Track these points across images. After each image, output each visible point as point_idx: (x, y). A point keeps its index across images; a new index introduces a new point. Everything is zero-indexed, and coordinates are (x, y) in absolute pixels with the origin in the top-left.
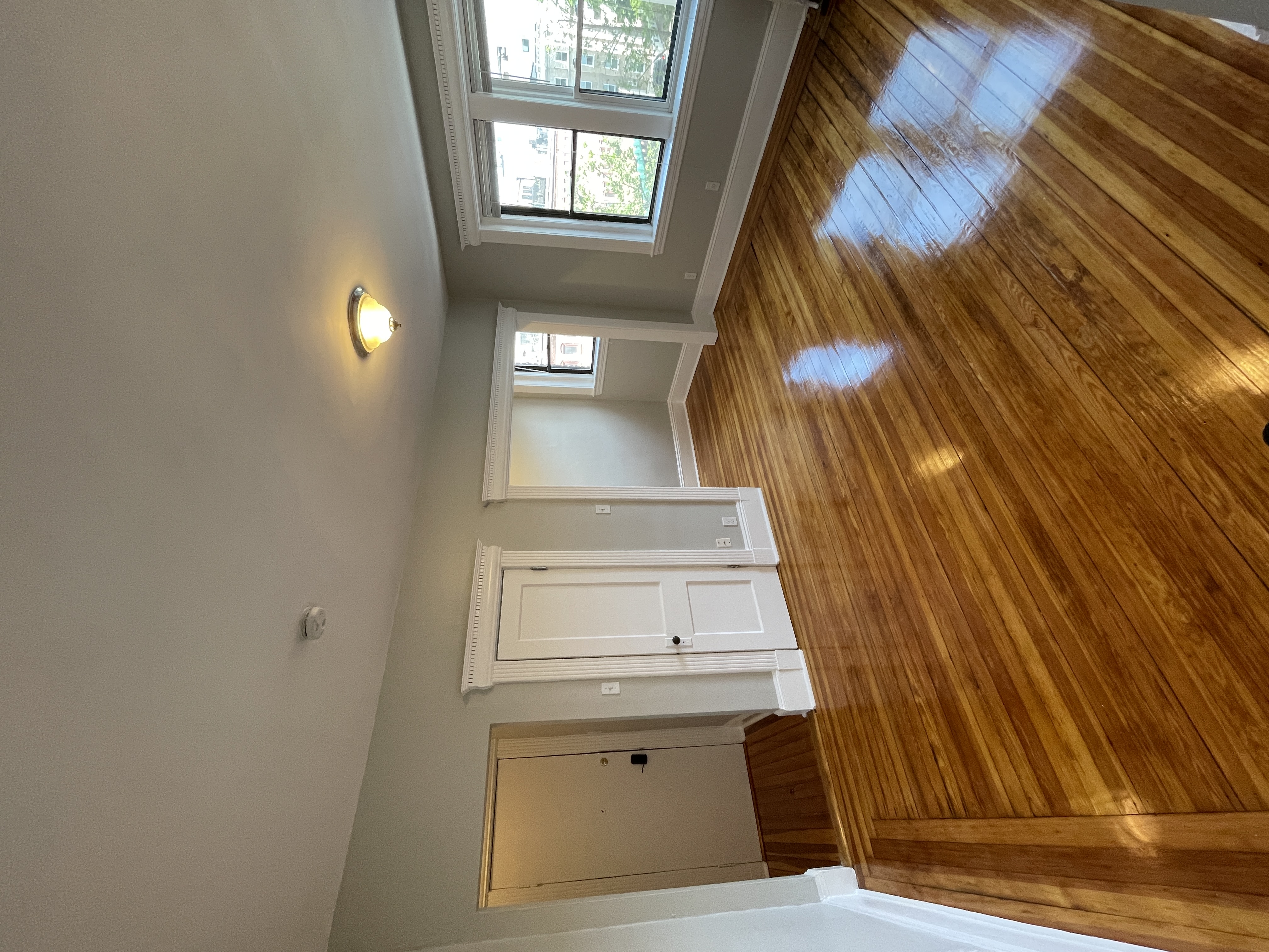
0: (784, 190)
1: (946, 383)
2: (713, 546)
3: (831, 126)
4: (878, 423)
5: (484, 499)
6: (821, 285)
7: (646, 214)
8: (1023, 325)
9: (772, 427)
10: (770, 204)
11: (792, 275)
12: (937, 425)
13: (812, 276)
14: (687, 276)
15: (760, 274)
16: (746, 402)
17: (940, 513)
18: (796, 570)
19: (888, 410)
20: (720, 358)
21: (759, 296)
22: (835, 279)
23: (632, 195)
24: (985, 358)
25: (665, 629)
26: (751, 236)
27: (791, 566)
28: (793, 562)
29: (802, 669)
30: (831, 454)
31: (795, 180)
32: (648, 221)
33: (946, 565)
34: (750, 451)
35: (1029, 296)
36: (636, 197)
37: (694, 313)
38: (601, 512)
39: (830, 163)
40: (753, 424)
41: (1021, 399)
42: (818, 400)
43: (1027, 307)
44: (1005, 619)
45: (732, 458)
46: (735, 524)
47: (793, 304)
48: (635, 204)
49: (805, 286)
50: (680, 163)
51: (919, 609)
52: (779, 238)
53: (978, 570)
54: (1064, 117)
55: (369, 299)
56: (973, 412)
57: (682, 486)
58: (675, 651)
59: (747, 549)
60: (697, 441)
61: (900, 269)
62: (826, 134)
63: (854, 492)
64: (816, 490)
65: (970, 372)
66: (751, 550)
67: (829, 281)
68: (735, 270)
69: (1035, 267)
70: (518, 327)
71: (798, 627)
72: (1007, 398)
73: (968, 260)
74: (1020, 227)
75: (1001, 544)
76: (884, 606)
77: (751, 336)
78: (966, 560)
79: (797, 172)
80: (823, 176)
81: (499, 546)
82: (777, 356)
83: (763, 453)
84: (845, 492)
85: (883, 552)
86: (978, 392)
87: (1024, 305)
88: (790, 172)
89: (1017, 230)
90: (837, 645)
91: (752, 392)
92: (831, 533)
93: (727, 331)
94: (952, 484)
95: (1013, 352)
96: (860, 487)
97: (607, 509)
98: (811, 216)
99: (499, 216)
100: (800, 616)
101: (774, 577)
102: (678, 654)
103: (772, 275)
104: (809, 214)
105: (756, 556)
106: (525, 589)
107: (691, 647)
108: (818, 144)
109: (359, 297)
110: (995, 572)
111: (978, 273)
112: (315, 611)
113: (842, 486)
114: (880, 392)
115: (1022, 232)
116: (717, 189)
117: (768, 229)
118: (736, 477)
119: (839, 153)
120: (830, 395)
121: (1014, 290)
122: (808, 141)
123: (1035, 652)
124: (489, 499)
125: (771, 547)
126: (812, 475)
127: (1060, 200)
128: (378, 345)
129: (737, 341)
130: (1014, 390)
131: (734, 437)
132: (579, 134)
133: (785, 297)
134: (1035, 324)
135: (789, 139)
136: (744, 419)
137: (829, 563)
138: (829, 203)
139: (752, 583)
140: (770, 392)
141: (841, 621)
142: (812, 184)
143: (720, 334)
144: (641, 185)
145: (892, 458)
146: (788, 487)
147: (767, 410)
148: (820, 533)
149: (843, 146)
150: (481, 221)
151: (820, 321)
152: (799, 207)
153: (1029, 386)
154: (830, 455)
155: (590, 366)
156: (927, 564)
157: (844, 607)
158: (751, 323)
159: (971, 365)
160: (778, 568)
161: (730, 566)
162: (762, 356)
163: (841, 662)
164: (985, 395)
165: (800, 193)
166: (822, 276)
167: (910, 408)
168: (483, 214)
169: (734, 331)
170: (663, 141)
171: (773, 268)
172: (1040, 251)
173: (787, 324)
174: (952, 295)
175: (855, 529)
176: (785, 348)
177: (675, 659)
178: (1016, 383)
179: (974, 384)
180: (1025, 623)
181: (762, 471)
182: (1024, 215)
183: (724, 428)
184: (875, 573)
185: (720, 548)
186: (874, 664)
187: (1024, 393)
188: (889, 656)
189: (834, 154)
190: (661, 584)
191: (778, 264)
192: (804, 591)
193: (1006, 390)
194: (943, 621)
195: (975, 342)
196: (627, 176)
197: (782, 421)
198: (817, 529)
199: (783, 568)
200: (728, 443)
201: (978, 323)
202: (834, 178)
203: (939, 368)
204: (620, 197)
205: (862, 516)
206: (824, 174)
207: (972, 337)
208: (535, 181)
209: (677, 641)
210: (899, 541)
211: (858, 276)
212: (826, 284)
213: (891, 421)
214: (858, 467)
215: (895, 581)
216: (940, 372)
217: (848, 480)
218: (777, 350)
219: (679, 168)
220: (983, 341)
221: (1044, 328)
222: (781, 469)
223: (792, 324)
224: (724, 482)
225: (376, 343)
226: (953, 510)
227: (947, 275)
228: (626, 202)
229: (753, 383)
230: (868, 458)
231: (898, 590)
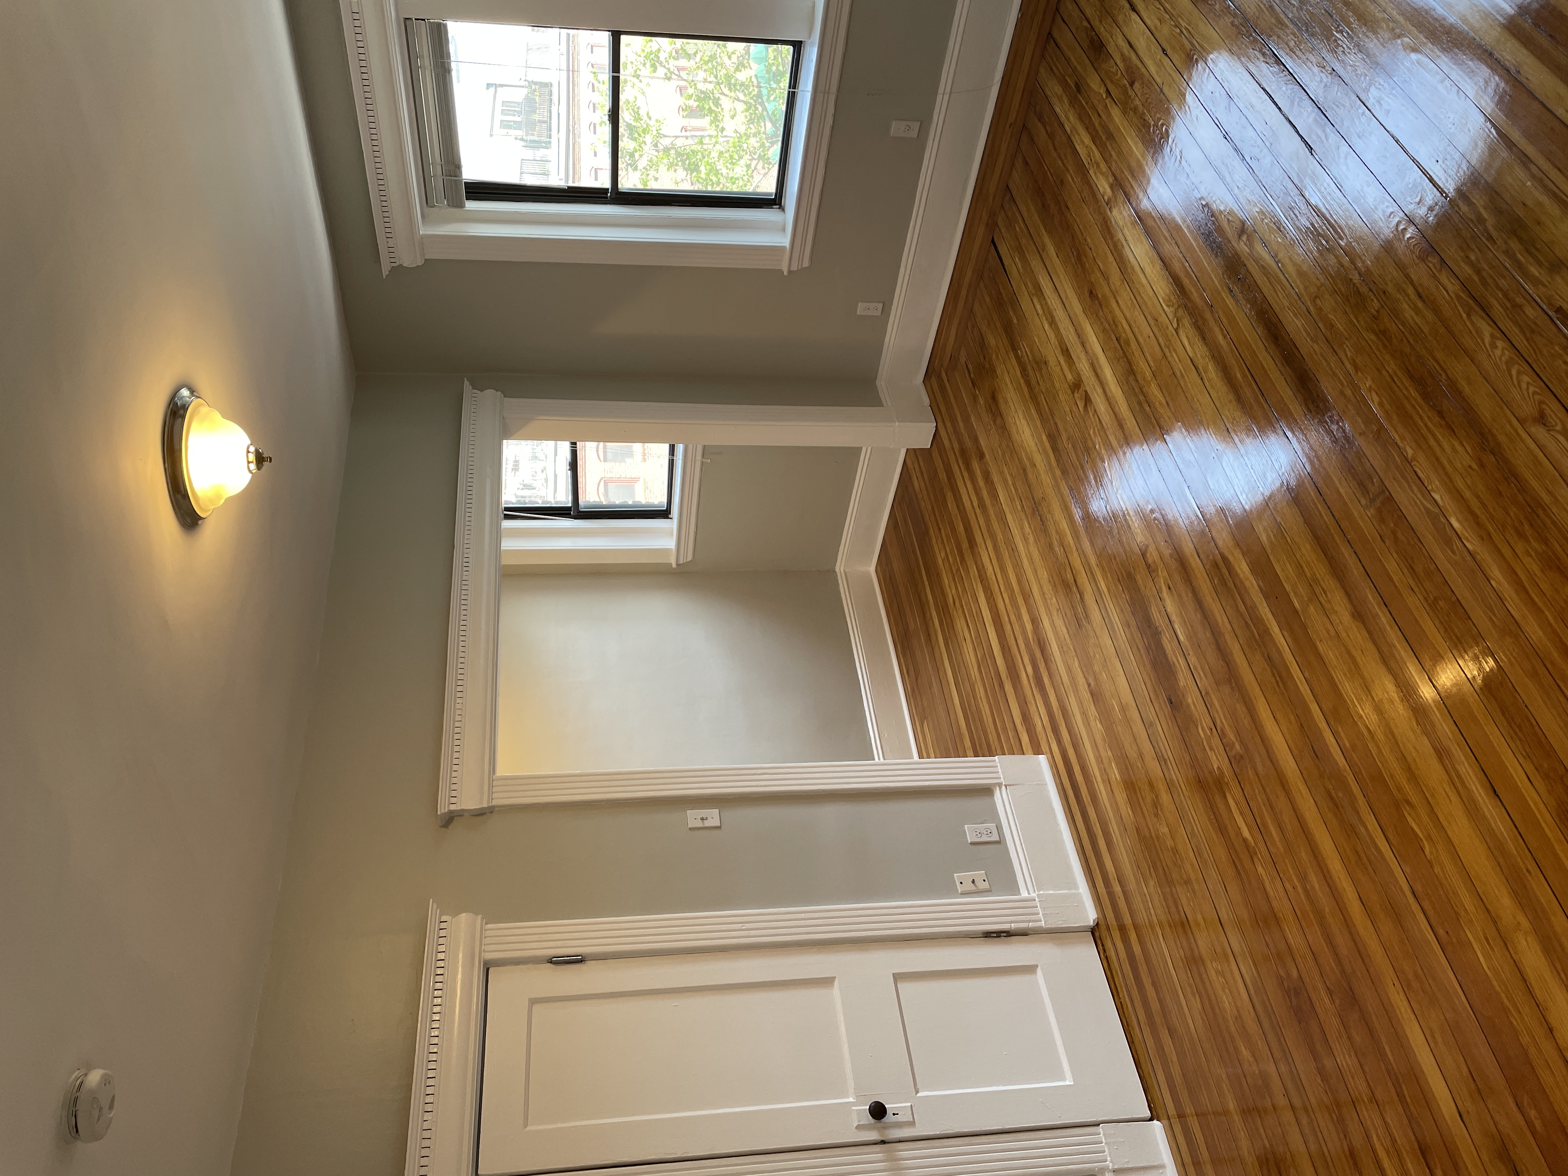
0: (1051, 136)
1: (1394, 533)
2: (949, 889)
3: (1134, 16)
4: (1270, 616)
5: (442, 809)
6: (1136, 330)
7: (767, 186)
8: (1522, 422)
9: (1059, 623)
10: (1026, 163)
11: (1076, 307)
12: (1384, 619)
13: (1117, 312)
14: (861, 309)
15: (1014, 301)
16: (1003, 569)
17: (1408, 803)
18: (1133, 937)
19: (1288, 588)
20: (943, 476)
21: (1014, 348)
22: (1163, 319)
23: (741, 118)
24: (1460, 484)
25: (851, 1084)
26: (992, 226)
27: (1122, 928)
28: (1128, 920)
29: (1162, 1166)
30: (1184, 679)
31: (1071, 118)
32: (774, 202)
33: (1431, 913)
34: (1018, 676)
35: (1527, 367)
36: (751, 121)
37: (881, 383)
38: (699, 824)
39: (1137, 85)
40: (1019, 617)
41: (1535, 568)
42: (1148, 566)
43: (1524, 386)
44: (1554, 1023)
45: (980, 691)
46: (995, 837)
47: (1083, 366)
48: (748, 137)
49: (1104, 330)
50: (834, 89)
51: (1389, 1012)
52: (1050, 232)
54: (1544, 41)
55: (205, 409)
56: (1450, 593)
57: (878, 758)
58: (873, 1136)
59: (1024, 894)
60: (904, 655)
61: (1286, 304)
62: (1125, 30)
63: (1235, 760)
64: (1161, 759)
65: (1437, 510)
66: (1033, 895)
67: (1152, 322)
68: (964, 293)
69: (1530, 311)
70: (508, 433)
71: (1147, 1067)
72: (1508, 564)
73: (1411, 291)
74: (1494, 234)
75: (1532, 866)
76: (1319, 1010)
77: (1004, 430)
79: (1074, 102)
80: (1124, 113)
81: (477, 914)
82: (1058, 473)
83: (1046, 680)
84: (1217, 761)
85: (1306, 891)
86: (1453, 552)
87: (1519, 382)
88: (1060, 99)
89: (1490, 238)
90: (1232, 1106)
91: (1013, 550)
92: (1198, 853)
93: (953, 421)
94: (1426, 741)
95: (1511, 474)
96: (1247, 749)
97: (713, 816)
98: (1108, 190)
99: (461, 206)
100: (1150, 1042)
101: (1089, 954)
102: (883, 1142)
103: (1038, 307)
104: (1103, 186)
105: (1044, 909)
106: (536, 1008)
107: (912, 1124)
108: (1111, 49)
109: (185, 408)
110: (1525, 923)
111: (1430, 316)
112: (95, 1077)
113: (1211, 749)
114: (1269, 551)
115: (1500, 242)
116: (914, 134)
117: (1025, 214)
118: (993, 737)
119: (1153, 69)
120: (1171, 556)
121: (1498, 352)
122: (1092, 42)
124: (453, 807)
125: (1077, 888)
126: (1148, 726)
127: (1555, 189)
128: (222, 501)
129: (976, 440)
130: (1520, 547)
131: (981, 642)
132: (624, 38)
133: (1066, 352)
134: (1541, 419)
135: (1056, 34)
136: (1001, 606)
137: (1199, 917)
138: (1140, 167)
139: (1039, 971)
140: (1051, 546)
141: (1236, 1049)
142: (1105, 128)
143: (940, 425)
144: (759, 95)
145: (1304, 689)
146: (1103, 754)
147: (1047, 588)
148: (1175, 851)
149: (1160, 55)
150: (423, 216)
151: (1140, 403)
152: (1082, 171)
153: (1545, 542)
154: (1182, 683)
155: (665, 500)
156: (1397, 916)
157: (1239, 1018)
158: (1002, 406)
159: (1437, 497)
160: (1095, 932)
161: (988, 935)
162: (1030, 475)
163: (1245, 1144)
164: (1469, 558)
165: (1083, 143)
166: (1137, 313)
167: (1330, 583)
168: (427, 201)
169: (967, 420)
170: (797, 46)
171: (1038, 291)
172: (1536, 282)
173: (1075, 409)
174: (1387, 357)
175: (1245, 840)
176: (1074, 458)
177: (876, 1154)
178: (1521, 535)
179: (1447, 537)
181: (1046, 719)
182: (1498, 211)
183: (960, 624)
184: (1294, 938)
185: (965, 894)
186: (1313, 1147)
187: (1536, 552)
188: (1340, 1122)
189: (1143, 70)
190: (836, 982)
191: (1050, 285)
192: (1154, 984)
193: (1507, 552)
194: (1440, 1040)
195: (1437, 450)
196: (728, 77)
197: (1080, 609)
198: (1169, 843)
199: (1104, 933)
200: (970, 656)
201: (1440, 414)
202: (1148, 117)
203: (1378, 503)
204: (716, 120)
205: (1255, 810)
206: (1127, 107)
207: (1432, 442)
208: (525, 91)
209: (878, 1111)
210: (1335, 865)
211: (1208, 315)
212: (1147, 331)
213: (1296, 611)
214: (1241, 709)
215: (1336, 955)
216: (1379, 511)
217: (1222, 736)
218: (1058, 461)
219: (832, 98)
220: (1454, 450)
221: (1559, 428)
222: (1084, 714)
223: (1086, 406)
224: (968, 743)
225: (219, 497)
226: (1433, 796)
227: (1375, 318)
228: (729, 132)
229: (1015, 532)
230: (1258, 690)
231: (1343, 971)
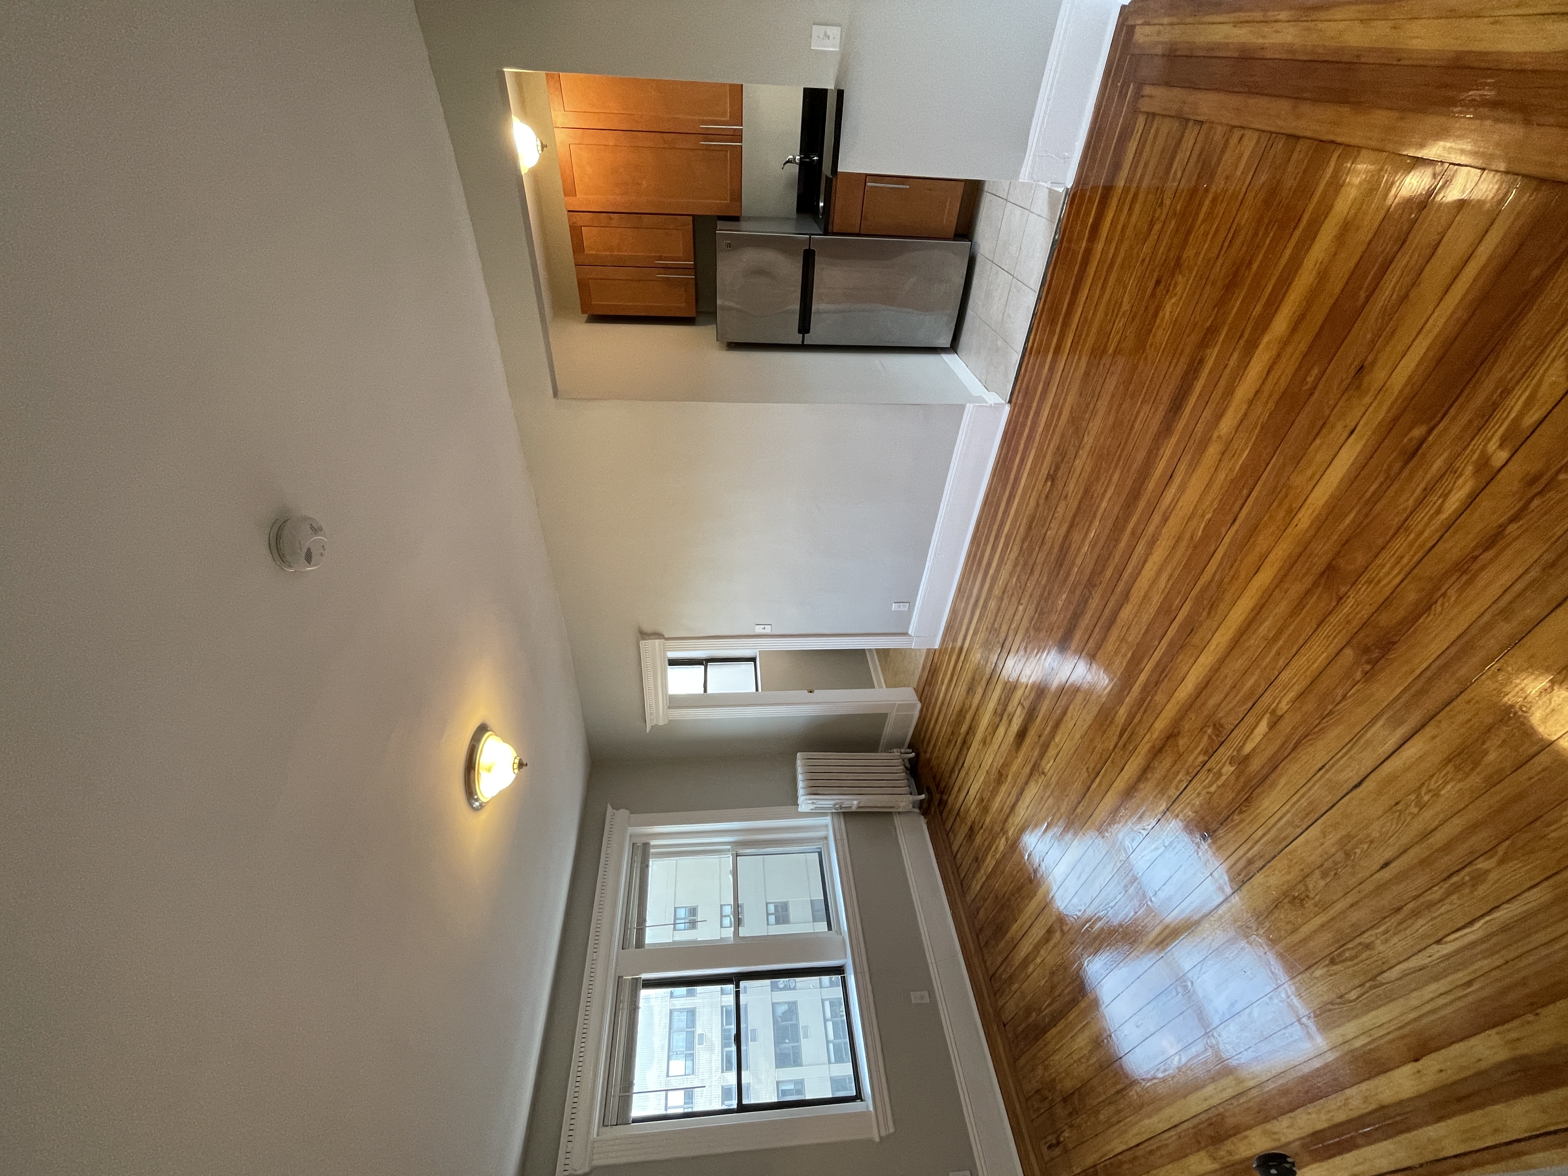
7: (849, 1085)
17: (1192, 538)
32: (858, 1097)
33: (1238, 505)
53: (1223, 454)
78: (1222, 476)
110: (1216, 434)
123: (1266, 339)
153: (1093, 483)
156: (1253, 533)
180: (1246, 368)
226: (1183, 521)
231: (1314, 586)
